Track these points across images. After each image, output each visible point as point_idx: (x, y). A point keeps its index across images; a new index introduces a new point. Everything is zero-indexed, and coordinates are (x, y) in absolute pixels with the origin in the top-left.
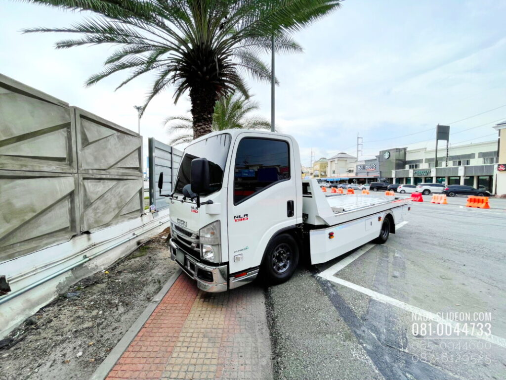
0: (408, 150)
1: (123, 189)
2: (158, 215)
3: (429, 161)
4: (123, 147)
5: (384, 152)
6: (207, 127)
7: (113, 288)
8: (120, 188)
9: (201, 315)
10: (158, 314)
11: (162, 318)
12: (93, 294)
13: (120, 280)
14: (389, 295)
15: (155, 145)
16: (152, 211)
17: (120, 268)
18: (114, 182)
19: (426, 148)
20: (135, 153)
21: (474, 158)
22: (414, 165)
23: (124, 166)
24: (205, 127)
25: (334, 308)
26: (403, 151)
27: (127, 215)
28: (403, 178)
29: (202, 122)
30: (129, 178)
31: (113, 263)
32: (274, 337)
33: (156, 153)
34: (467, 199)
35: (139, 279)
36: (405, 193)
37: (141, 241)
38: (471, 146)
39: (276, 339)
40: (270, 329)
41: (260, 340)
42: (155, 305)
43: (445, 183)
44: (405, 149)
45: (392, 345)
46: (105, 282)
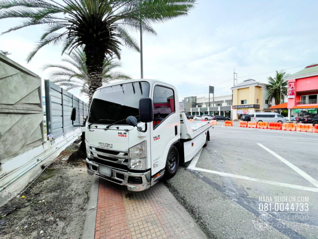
0: (197, 97)
1: (27, 122)
2: (55, 142)
3: (206, 103)
4: (27, 85)
5: (187, 98)
6: (100, 76)
7: (40, 208)
8: (25, 121)
9: (134, 209)
10: (102, 217)
11: (107, 219)
12: (21, 219)
13: (43, 201)
14: (225, 172)
15: (51, 86)
16: (50, 139)
17: (35, 190)
18: (20, 116)
19: (205, 97)
20: (35, 91)
21: (223, 102)
22: (200, 105)
23: (28, 102)
24: (98, 75)
25: (208, 185)
26: (195, 98)
27: (31, 145)
28: (195, 112)
29: (95, 72)
30: (32, 112)
31: (24, 187)
32: (190, 209)
33: (51, 93)
34: (224, 122)
35: (62, 196)
36: (197, 120)
37: (45, 165)
38: (222, 97)
39: (192, 210)
40: (183, 205)
41: (182, 214)
42: (94, 212)
43: (213, 115)
44: (196, 97)
45: (243, 196)
46: (28, 205)
